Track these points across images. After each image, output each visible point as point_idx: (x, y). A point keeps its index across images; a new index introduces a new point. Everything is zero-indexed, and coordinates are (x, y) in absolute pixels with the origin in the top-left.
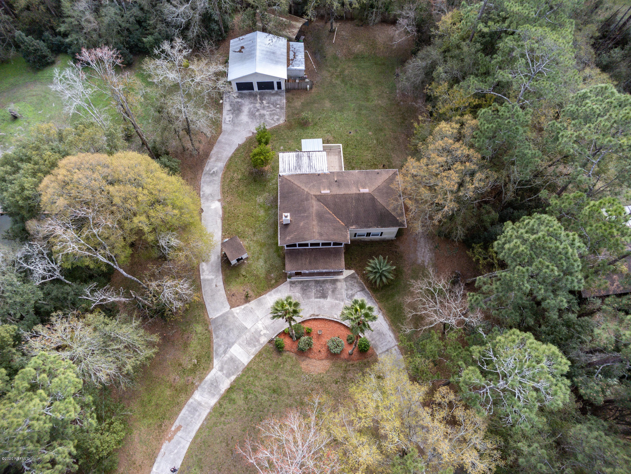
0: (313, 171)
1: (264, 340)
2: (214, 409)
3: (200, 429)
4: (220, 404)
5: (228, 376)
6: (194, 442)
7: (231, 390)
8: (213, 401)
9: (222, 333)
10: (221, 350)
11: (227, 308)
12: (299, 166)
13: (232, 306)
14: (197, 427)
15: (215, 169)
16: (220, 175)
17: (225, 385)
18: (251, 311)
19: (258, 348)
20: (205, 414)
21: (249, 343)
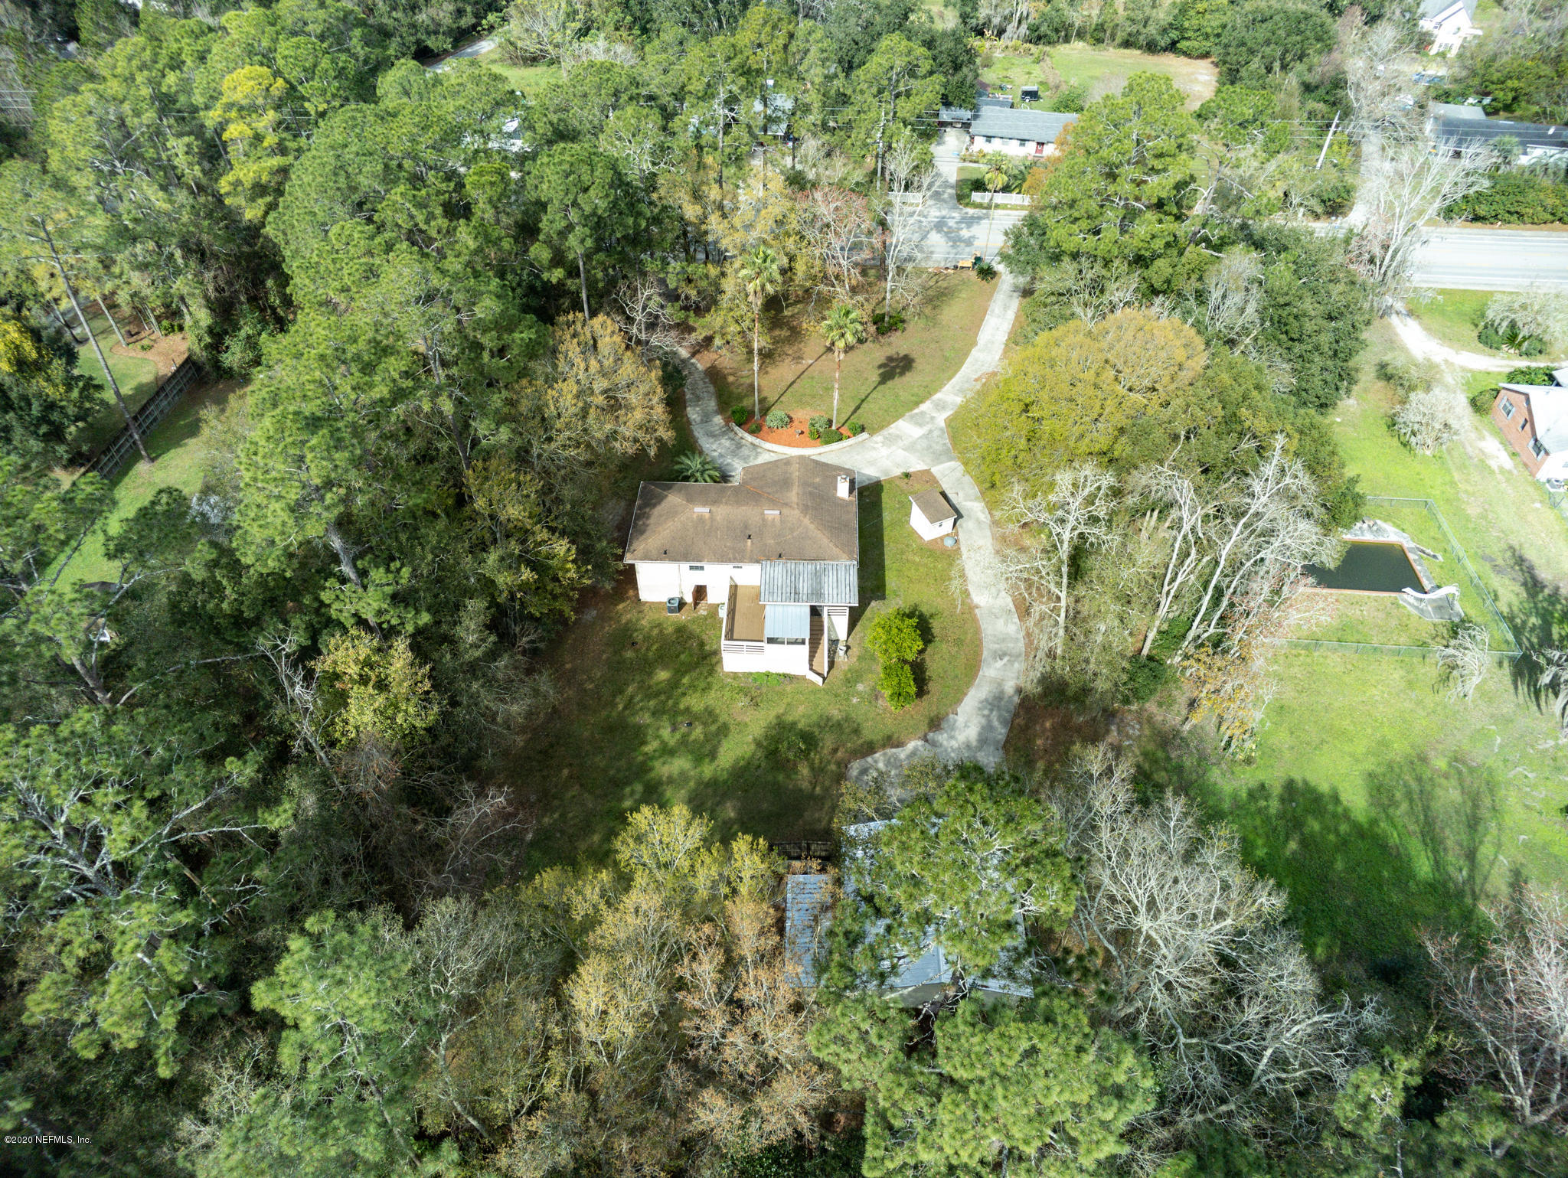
0: (791, 565)
1: (878, 438)
2: (936, 391)
3: (950, 378)
4: (930, 395)
5: (923, 413)
6: (956, 372)
7: (917, 404)
8: (937, 396)
9: (938, 448)
10: (936, 433)
11: (934, 470)
12: (817, 576)
13: (928, 471)
14: (954, 380)
15: (999, 664)
16: (985, 653)
17: (925, 407)
18: (898, 466)
19: (885, 432)
20: (948, 387)
21: (899, 437)
